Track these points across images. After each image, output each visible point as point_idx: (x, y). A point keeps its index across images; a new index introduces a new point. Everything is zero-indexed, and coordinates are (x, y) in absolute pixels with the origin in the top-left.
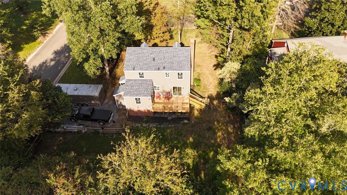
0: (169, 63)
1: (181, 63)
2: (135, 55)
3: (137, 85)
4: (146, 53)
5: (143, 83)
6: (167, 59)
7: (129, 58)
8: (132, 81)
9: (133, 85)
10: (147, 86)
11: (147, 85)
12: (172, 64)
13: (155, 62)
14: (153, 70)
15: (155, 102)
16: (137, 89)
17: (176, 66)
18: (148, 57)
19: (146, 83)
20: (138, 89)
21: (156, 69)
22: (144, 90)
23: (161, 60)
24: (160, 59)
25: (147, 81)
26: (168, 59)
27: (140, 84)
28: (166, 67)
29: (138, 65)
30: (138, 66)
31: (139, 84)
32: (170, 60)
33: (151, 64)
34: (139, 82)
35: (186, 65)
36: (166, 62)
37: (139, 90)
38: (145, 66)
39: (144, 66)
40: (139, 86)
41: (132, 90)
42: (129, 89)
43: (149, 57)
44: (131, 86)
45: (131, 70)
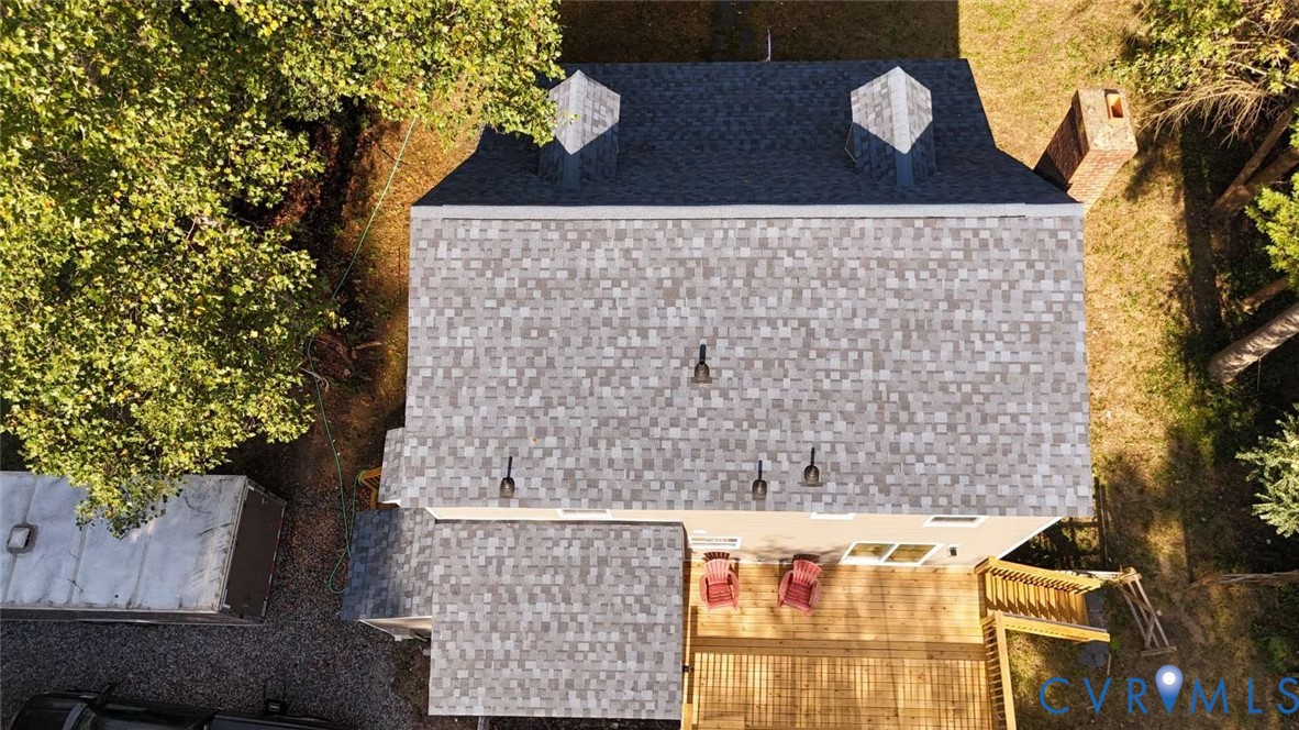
0: (861, 409)
1: (984, 420)
2: (506, 311)
3: (546, 579)
4: (616, 283)
5: (603, 562)
6: (835, 362)
7: (443, 342)
8: (493, 542)
9: (507, 579)
10: (638, 600)
11: (639, 589)
12: (890, 430)
13: (717, 401)
14: (704, 495)
15: (701, 633)
16: (546, 627)
17: (940, 447)
18: (643, 333)
19: (626, 564)
20: (563, 628)
21: (725, 487)
22: (615, 636)
23: (776, 371)
24: (768, 364)
25: (634, 537)
26: (844, 356)
27: (576, 574)
28: (836, 467)
29: (541, 433)
30: (548, 452)
31: (568, 576)
32: (867, 374)
33: (674, 423)
34: (559, 551)
35: (1039, 436)
36: (825, 395)
37: (570, 636)
38: (617, 453)
39: (611, 444)
40: (567, 600)
41: (510, 644)
42: (475, 627)
43: (654, 339)
44: (493, 590)
45: (482, 496)
